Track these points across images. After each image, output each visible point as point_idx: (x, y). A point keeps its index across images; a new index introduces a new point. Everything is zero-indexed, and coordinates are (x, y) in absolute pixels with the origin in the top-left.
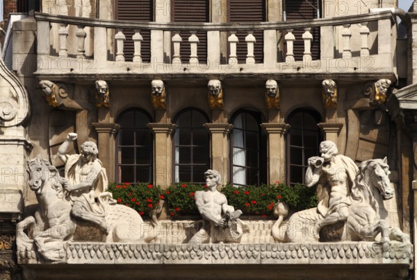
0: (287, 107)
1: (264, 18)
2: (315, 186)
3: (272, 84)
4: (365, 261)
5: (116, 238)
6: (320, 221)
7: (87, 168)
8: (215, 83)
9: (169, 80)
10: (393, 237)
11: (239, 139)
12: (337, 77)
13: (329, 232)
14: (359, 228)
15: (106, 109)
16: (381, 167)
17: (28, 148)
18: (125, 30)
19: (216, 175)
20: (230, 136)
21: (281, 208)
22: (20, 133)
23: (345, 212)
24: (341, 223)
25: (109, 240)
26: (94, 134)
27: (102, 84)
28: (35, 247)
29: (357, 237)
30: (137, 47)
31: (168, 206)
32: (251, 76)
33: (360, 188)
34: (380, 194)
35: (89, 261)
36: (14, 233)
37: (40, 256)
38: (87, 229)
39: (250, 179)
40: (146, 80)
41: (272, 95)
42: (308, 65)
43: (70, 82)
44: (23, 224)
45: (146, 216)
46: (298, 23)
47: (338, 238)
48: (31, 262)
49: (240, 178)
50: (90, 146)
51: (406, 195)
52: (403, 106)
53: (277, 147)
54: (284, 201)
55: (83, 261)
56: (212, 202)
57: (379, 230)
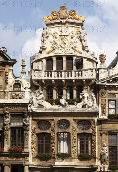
0: (77, 85)
1: (73, 69)
2: (81, 99)
3: (74, 81)
4: (90, 111)
5: (46, 108)
6: (82, 104)
7: (41, 96)
8: (64, 81)
9: (55, 80)
10: (95, 107)
11: (68, 91)
12: (85, 79)
13: (84, 106)
14: (89, 105)
15: (44, 86)
16: (93, 95)
17: (31, 93)
18: (47, 72)
19: (64, 97)
20: (67, 90)
21: (75, 103)
22: (29, 90)
23: (86, 103)
24: (86, 105)
25: (45, 108)
26: (42, 90)
27: (43, 81)
28: (31, 109)
29: (89, 107)
30: (50, 75)
31: (55, 102)
32: (70, 79)
33: (89, 99)
34: (93, 100)
35: (41, 111)
36: (27, 107)
37: (32, 111)
38: (41, 106)
39: (70, 98)
40: (51, 80)
41: (74, 83)
42: (80, 77)
43: (38, 81)
44: (29, 105)
45: (51, 104)
46: (78, 70)
47: (85, 107)
48: (31, 112)
49: (68, 98)
50: (41, 92)
51: (98, 100)
52: (97, 84)
53: (75, 92)
54: (76, 101)
55: (40, 111)
56: (63, 101)
57: (93, 106)
